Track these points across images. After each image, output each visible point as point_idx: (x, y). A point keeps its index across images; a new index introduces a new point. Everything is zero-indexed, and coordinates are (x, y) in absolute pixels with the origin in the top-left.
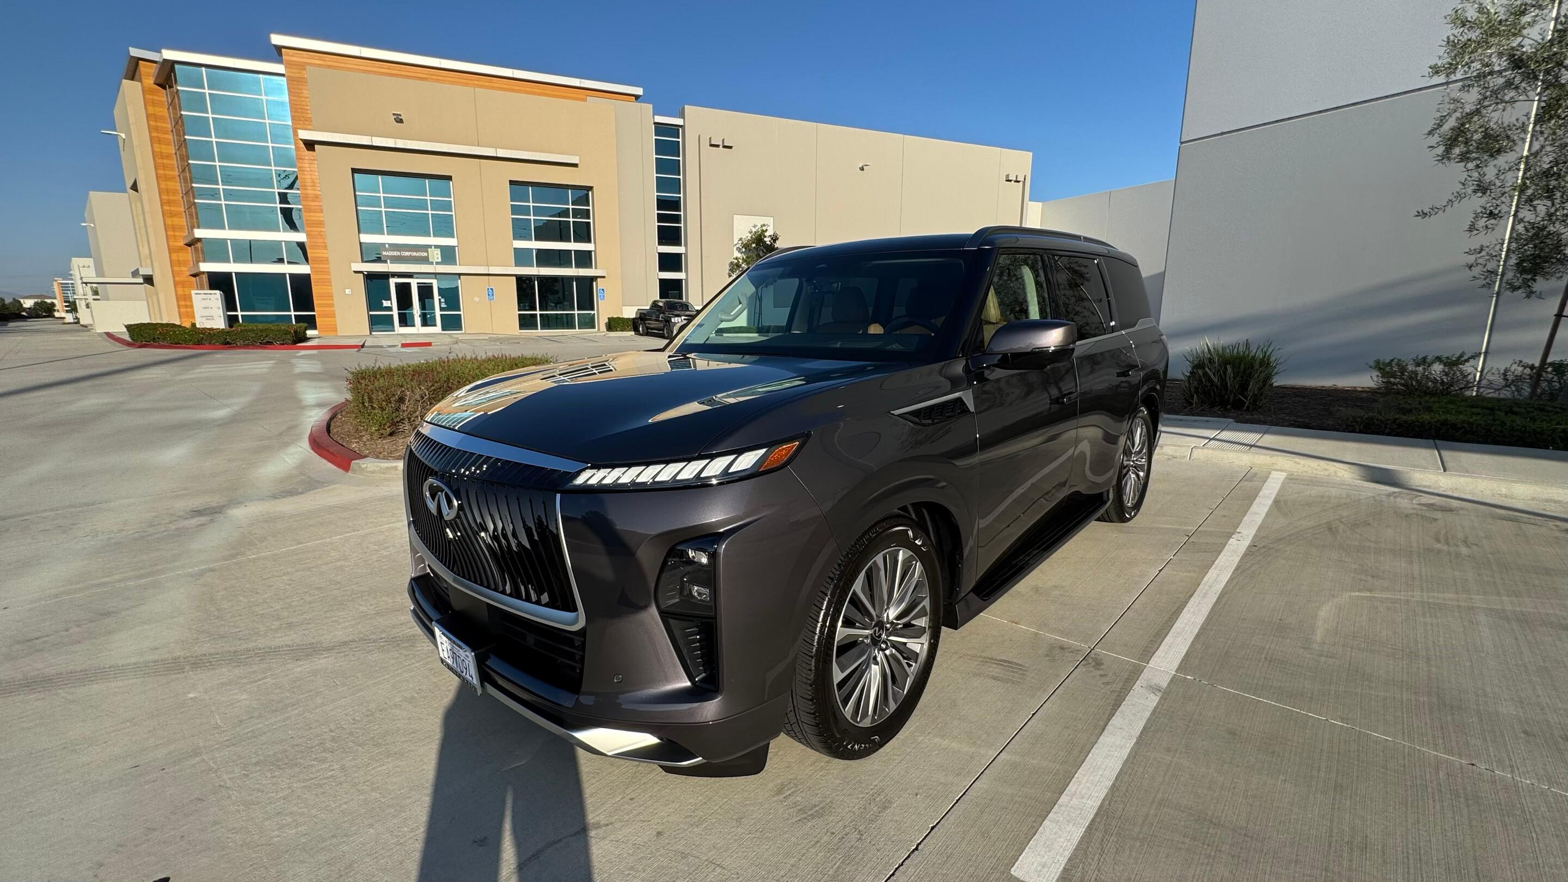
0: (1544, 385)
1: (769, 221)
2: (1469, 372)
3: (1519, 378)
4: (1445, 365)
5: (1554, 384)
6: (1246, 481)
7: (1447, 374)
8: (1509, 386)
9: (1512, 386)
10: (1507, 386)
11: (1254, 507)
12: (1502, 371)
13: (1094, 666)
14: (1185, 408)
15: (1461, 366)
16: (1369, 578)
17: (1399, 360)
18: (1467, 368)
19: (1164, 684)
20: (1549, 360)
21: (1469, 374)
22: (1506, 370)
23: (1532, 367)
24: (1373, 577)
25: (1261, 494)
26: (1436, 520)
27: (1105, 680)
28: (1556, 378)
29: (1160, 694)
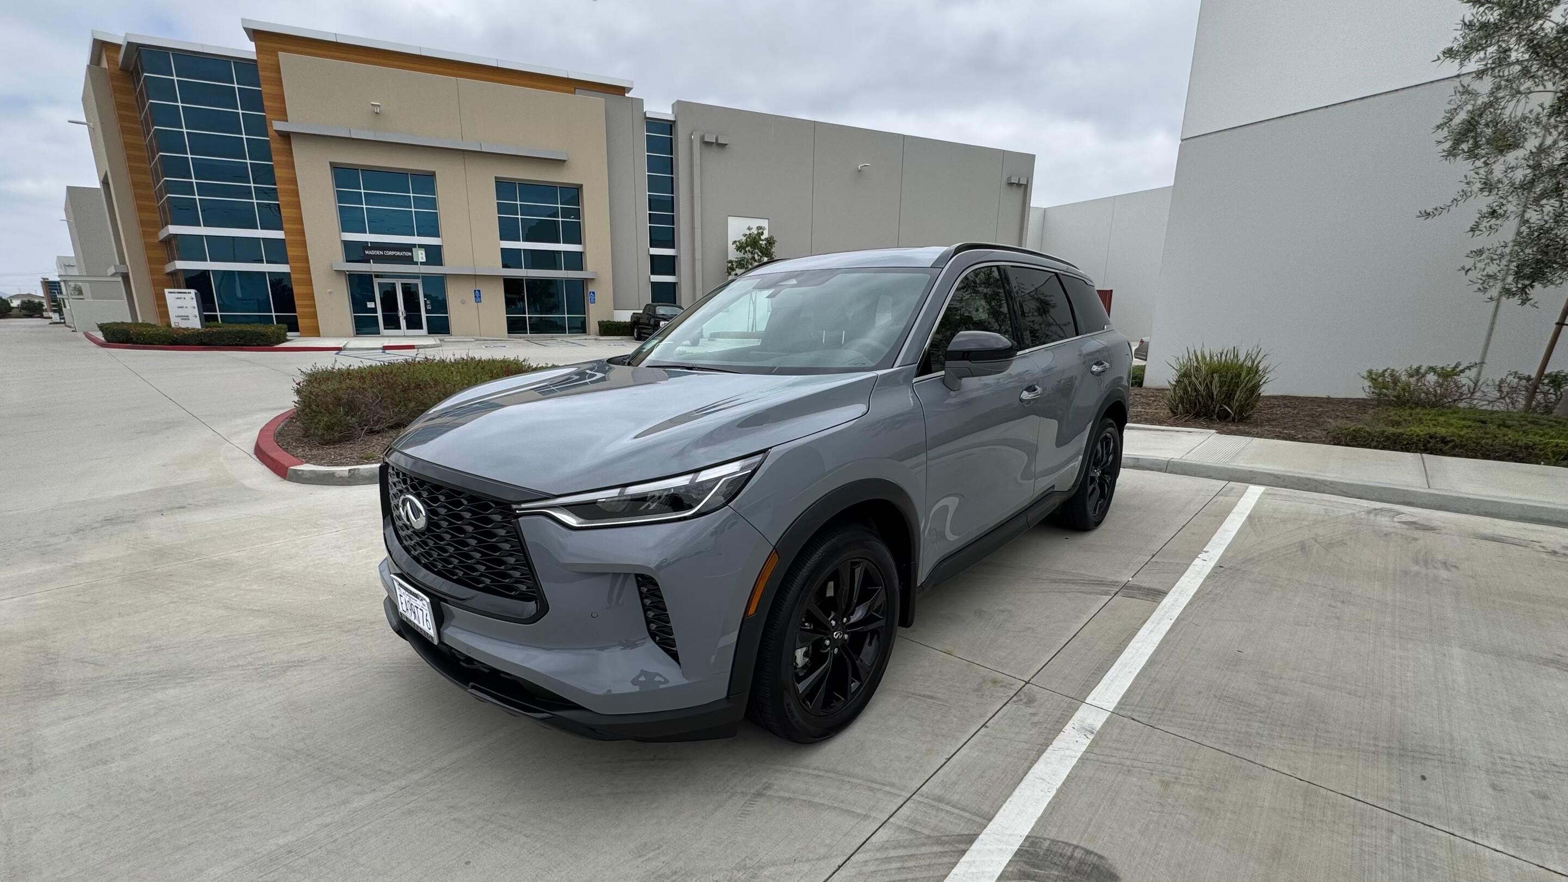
0: (1539, 397)
1: (764, 223)
2: (1464, 383)
3: (1514, 390)
4: (1439, 375)
5: (1549, 396)
6: (1222, 495)
7: (1441, 385)
8: (1503, 398)
9: (1507, 399)
10: (1502, 398)
11: (1226, 525)
12: (1497, 383)
13: (1026, 703)
14: (1170, 418)
15: (1455, 377)
16: (1339, 604)
17: (1393, 370)
18: (1463, 379)
19: (1098, 725)
20: (1547, 372)
21: (1464, 385)
22: (1502, 381)
23: (1528, 379)
24: (1343, 602)
25: (1235, 510)
26: (1416, 539)
27: (1036, 719)
28: (1552, 391)
29: (1091, 737)
